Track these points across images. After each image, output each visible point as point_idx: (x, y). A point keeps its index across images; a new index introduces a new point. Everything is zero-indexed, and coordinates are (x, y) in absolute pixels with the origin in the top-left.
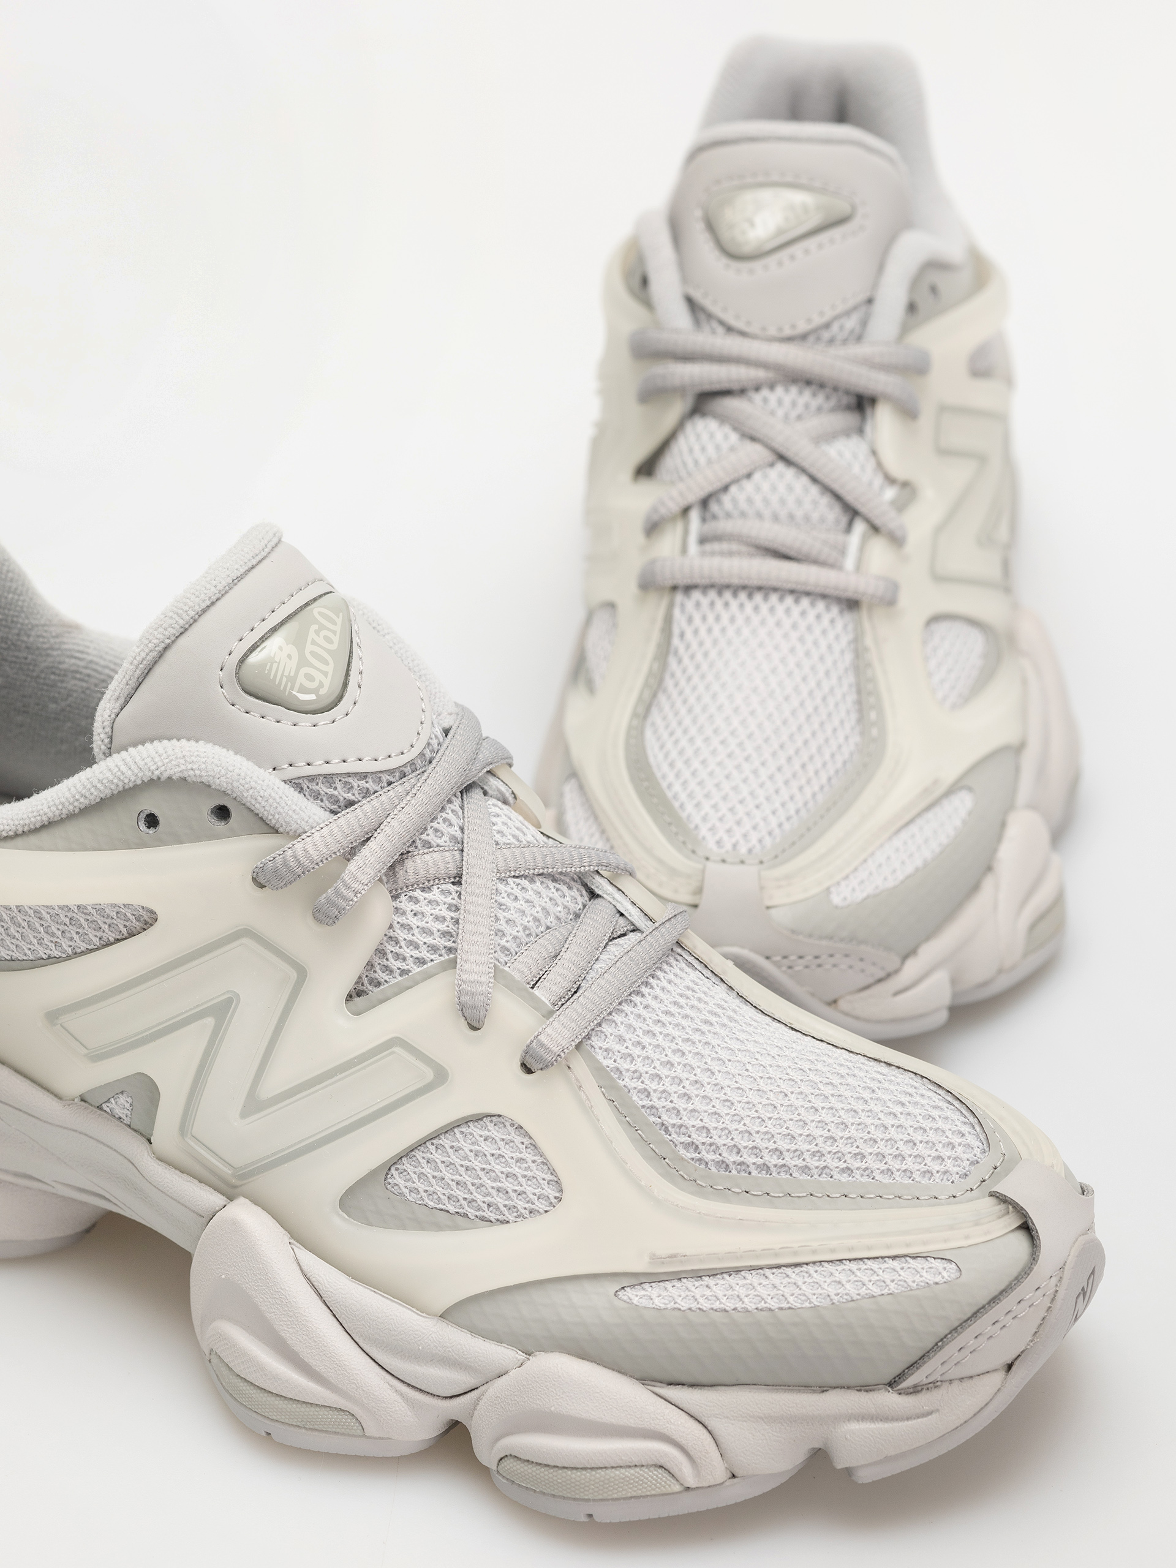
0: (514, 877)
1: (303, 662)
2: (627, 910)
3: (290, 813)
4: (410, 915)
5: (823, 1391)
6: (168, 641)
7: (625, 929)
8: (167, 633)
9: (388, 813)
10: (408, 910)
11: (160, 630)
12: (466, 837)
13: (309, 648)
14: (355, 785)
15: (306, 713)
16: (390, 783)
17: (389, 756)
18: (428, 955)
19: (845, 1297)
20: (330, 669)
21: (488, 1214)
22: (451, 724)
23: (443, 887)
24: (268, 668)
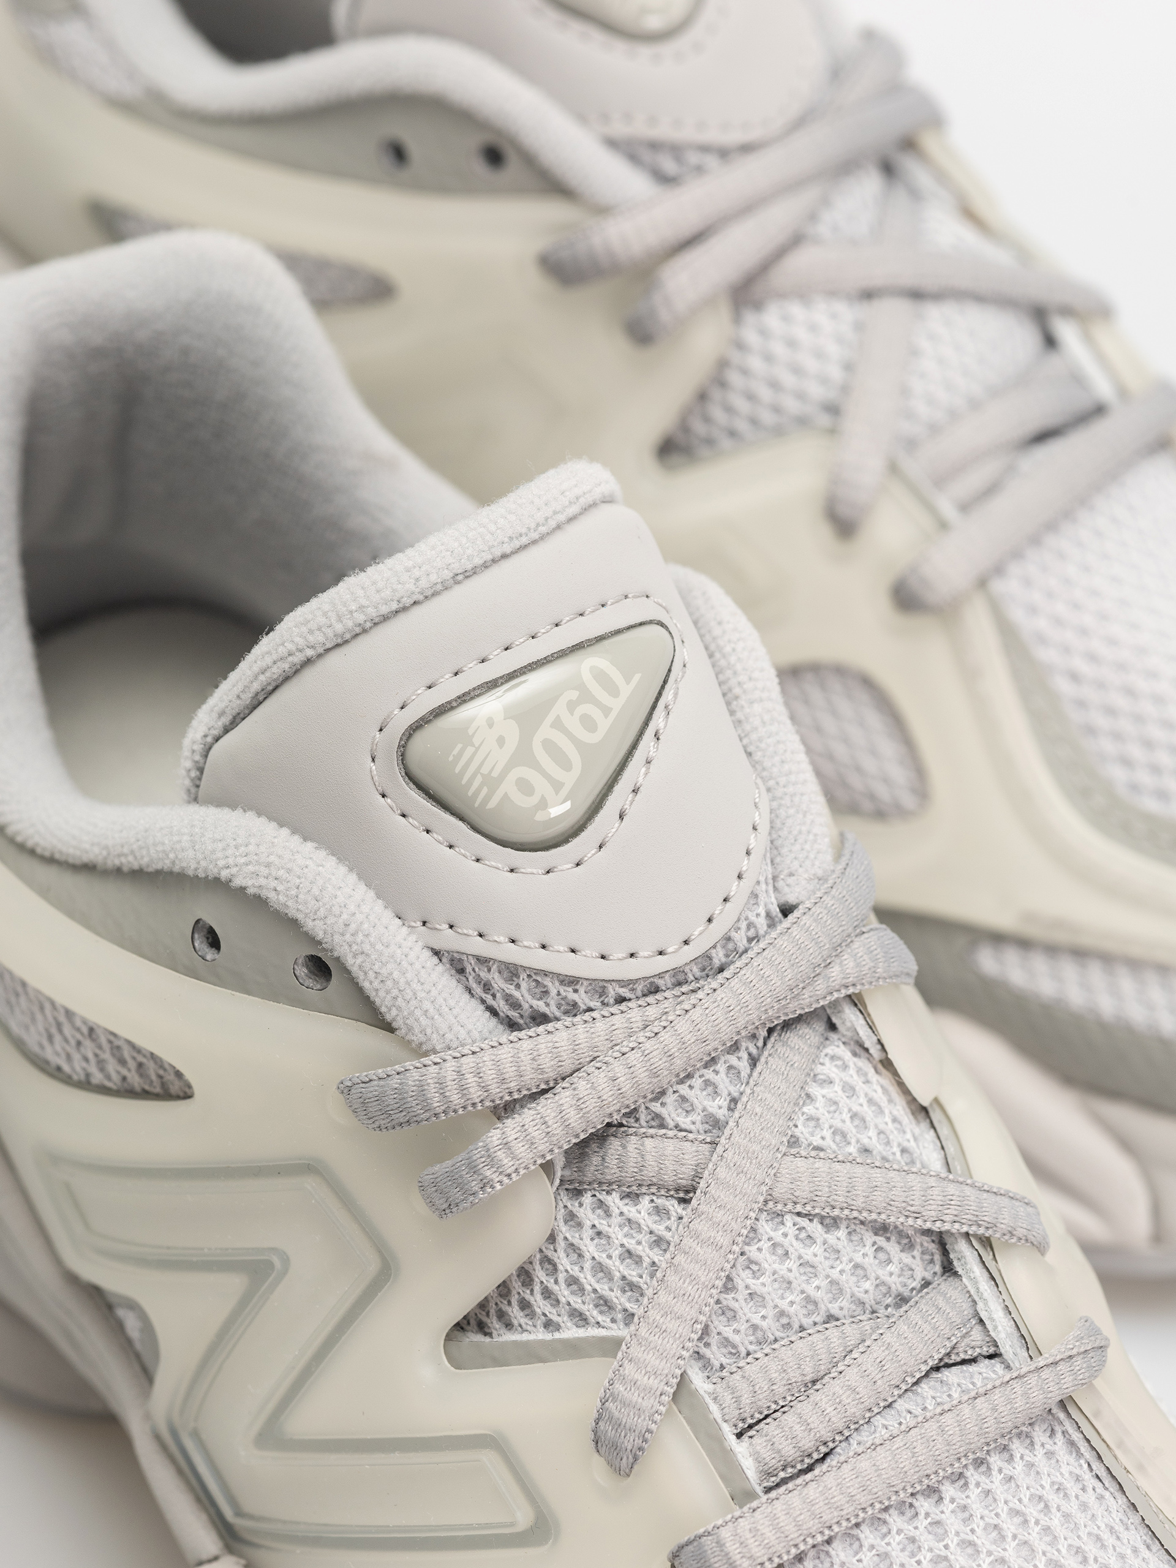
0: (799, 1214)
1: (523, 756)
2: (992, 1320)
3: (418, 1012)
4: (588, 1233)
6: (310, 653)
7: (978, 1350)
8: (311, 638)
9: (596, 1054)
10: (588, 1224)
11: (304, 629)
12: (733, 1121)
13: (545, 731)
14: (553, 992)
15: (504, 844)
16: (621, 1000)
17: (632, 955)
18: (595, 1313)
20: (569, 779)
22: (802, 898)
23: (660, 1201)
24: (455, 752)
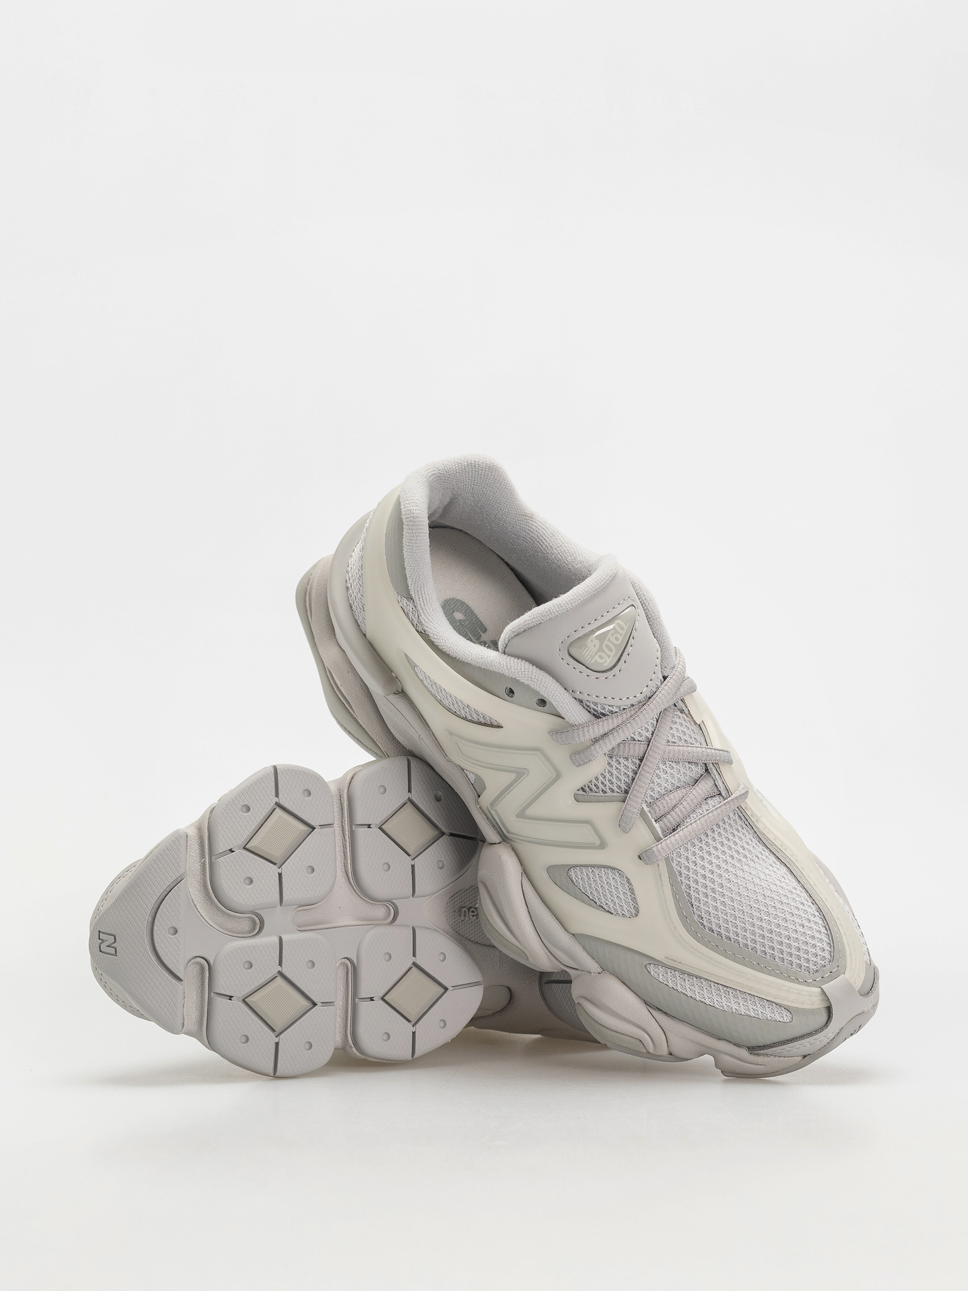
0: (670, 761)
1: (601, 649)
2: (719, 785)
3: (570, 714)
5: (719, 1039)
6: (542, 621)
7: (716, 794)
8: (542, 618)
10: (614, 766)
11: (540, 615)
12: (653, 739)
13: (606, 642)
14: (607, 708)
15: (594, 671)
16: (624, 709)
17: (627, 698)
19: (739, 1012)
21: (605, 907)
22: (669, 674)
23: (634, 760)
24: (582, 649)
